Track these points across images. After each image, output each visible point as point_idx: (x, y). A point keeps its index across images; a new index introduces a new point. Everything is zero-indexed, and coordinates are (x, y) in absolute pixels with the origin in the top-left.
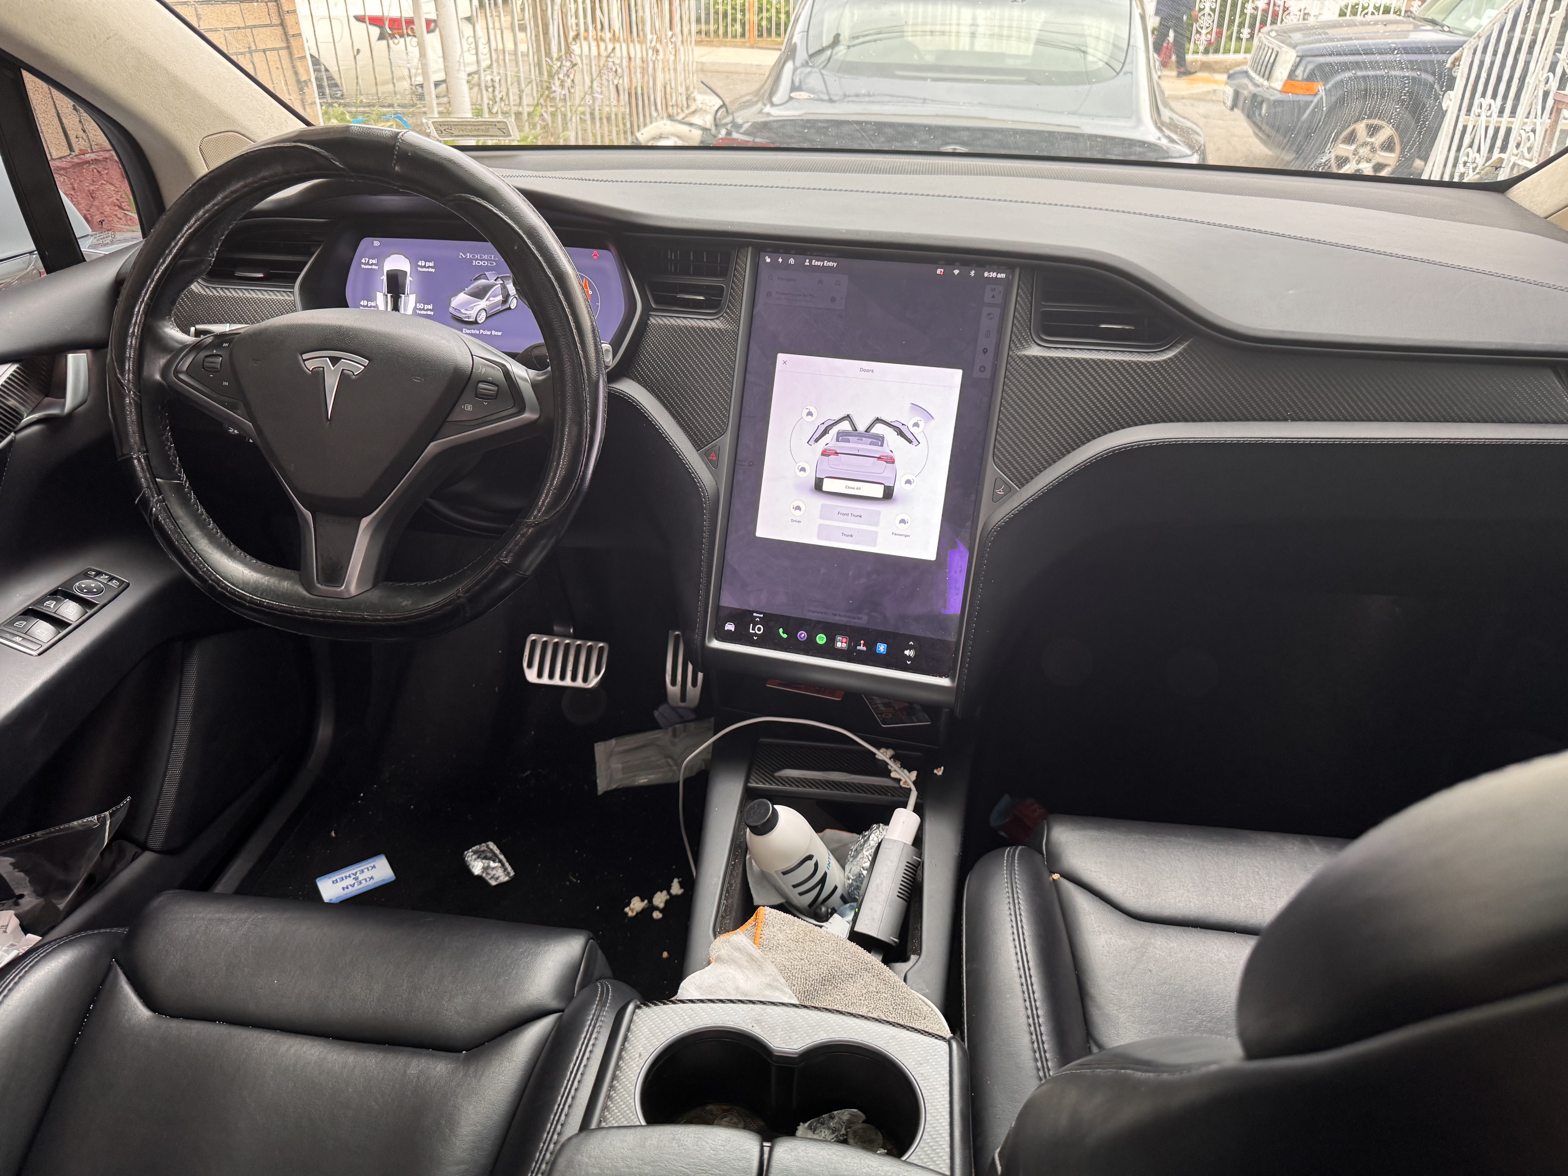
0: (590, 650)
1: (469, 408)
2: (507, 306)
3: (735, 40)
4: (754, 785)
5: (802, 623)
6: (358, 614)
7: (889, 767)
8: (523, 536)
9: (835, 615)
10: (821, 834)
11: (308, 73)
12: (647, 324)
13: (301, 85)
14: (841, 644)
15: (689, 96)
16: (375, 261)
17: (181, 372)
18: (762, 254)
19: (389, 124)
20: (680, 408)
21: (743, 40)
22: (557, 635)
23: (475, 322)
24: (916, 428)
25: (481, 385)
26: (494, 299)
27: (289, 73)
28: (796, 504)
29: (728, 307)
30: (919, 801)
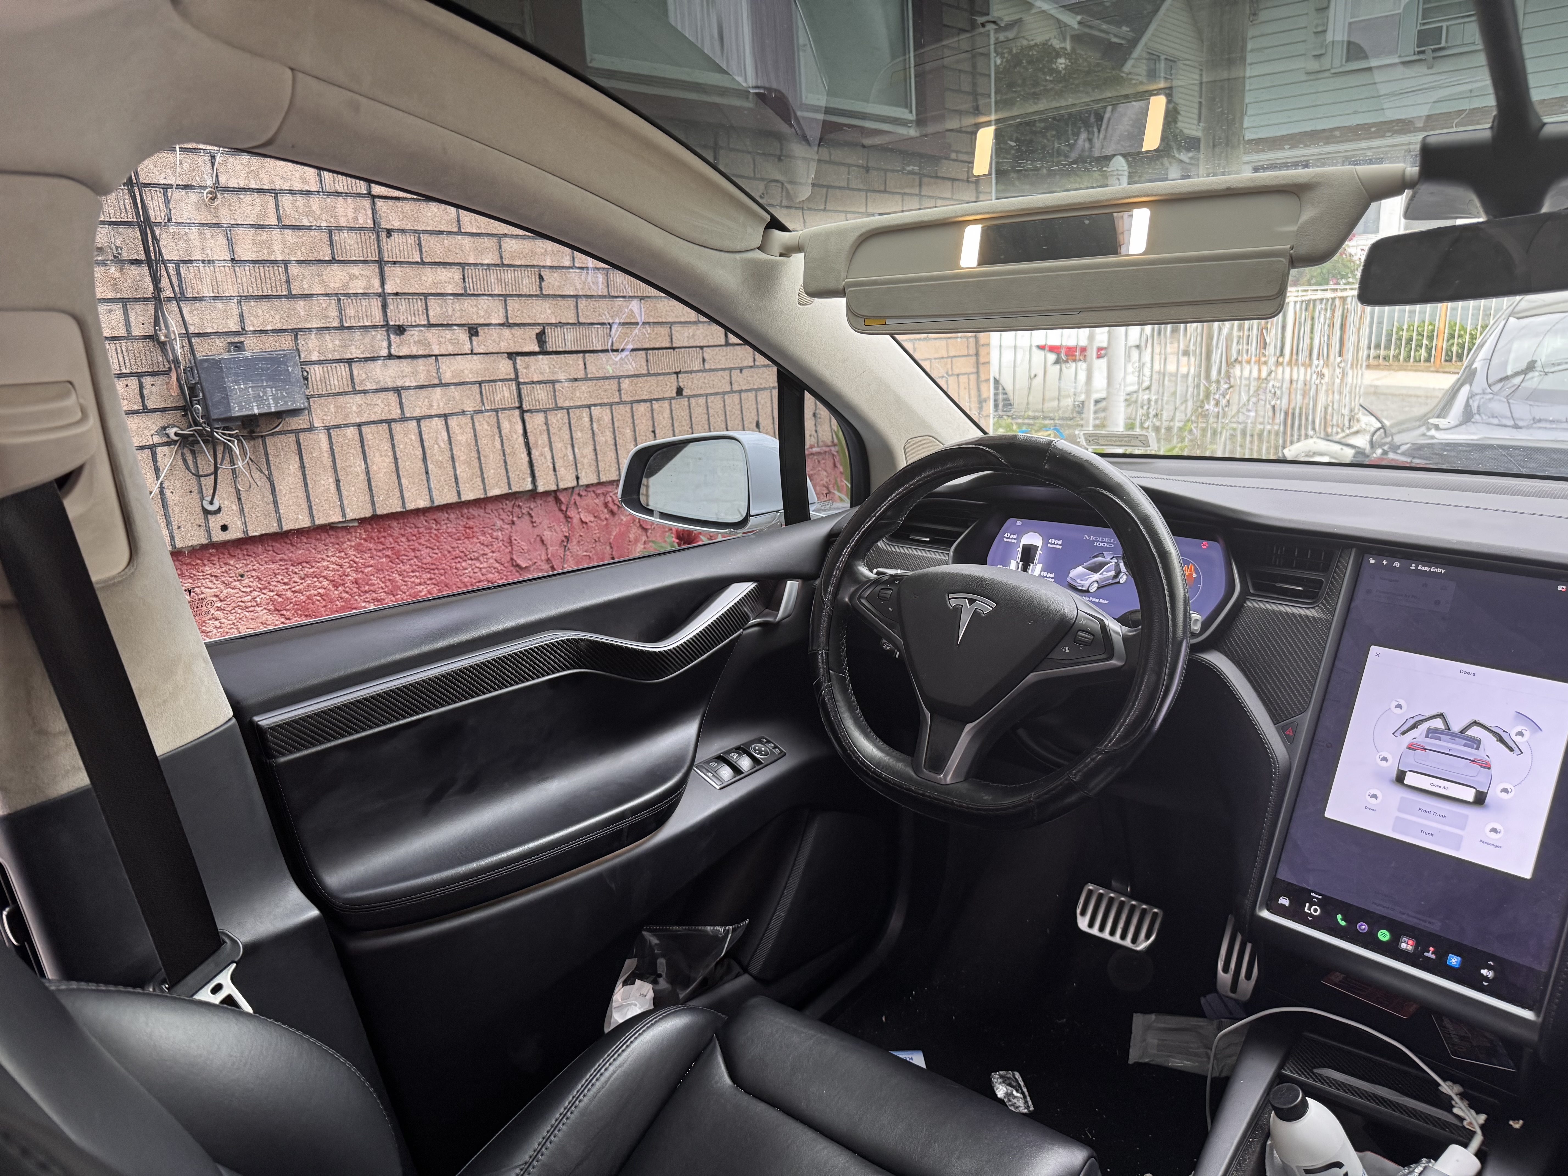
0: (1144, 913)
1: (1067, 650)
2: (1117, 580)
3: (1418, 364)
4: (1288, 1073)
5: (1364, 915)
6: (949, 799)
7: (1453, 1103)
8: (1092, 760)
9: (1403, 914)
10: (1360, 1154)
11: (989, 391)
12: (1242, 606)
13: (981, 402)
14: (1407, 945)
15: (1353, 417)
16: (1015, 537)
17: (863, 598)
18: (1366, 556)
19: (1049, 432)
20: (1263, 683)
21: (1428, 364)
22: (1114, 891)
23: (1087, 591)
24: (1519, 737)
25: (1080, 633)
26: (1107, 573)
27: (974, 392)
28: (1373, 792)
29: (1325, 599)
30: (1483, 1148)
